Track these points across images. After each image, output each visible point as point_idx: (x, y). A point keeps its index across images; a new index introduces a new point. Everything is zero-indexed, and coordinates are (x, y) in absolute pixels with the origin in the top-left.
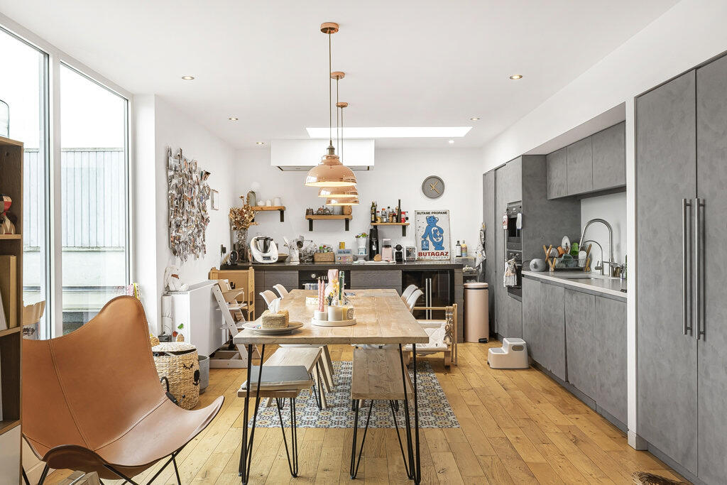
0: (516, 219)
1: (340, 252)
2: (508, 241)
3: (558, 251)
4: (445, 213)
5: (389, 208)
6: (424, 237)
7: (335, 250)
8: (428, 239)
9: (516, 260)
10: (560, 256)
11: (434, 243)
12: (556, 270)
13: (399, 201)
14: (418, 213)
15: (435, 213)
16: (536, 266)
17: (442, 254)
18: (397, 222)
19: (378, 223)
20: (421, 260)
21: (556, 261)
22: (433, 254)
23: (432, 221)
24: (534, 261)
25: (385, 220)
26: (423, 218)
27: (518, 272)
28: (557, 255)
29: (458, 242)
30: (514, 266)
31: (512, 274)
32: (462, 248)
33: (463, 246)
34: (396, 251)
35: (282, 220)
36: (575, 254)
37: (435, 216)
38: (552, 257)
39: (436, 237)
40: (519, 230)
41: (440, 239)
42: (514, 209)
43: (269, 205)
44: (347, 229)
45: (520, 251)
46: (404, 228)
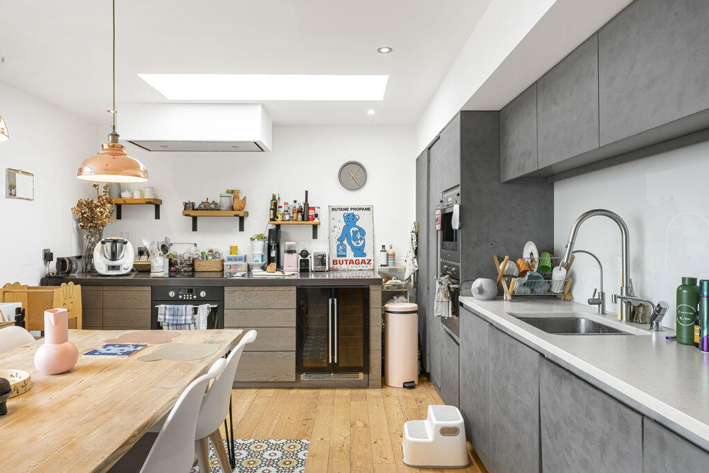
0: (451, 214)
1: (230, 259)
2: (442, 247)
3: (518, 266)
4: (368, 209)
5: (295, 202)
6: (340, 240)
7: (225, 257)
8: (345, 242)
9: (451, 277)
10: (522, 274)
11: (353, 248)
12: (516, 297)
13: (307, 192)
14: (333, 209)
15: (354, 209)
16: (481, 291)
17: (363, 262)
18: (303, 220)
19: (279, 221)
20: (336, 270)
21: (515, 283)
22: (351, 262)
23: (351, 219)
24: (479, 282)
25: (287, 217)
26: (340, 216)
27: (454, 296)
28: (516, 273)
29: (384, 246)
30: (449, 288)
31: (445, 300)
32: (388, 255)
33: (390, 252)
34: (300, 258)
35: (157, 217)
36: (546, 273)
37: (356, 213)
38: (509, 277)
39: (355, 239)
40: (456, 231)
41: (361, 243)
42: (450, 199)
43: (137, 196)
44: (242, 229)
45: (457, 264)
46: (315, 227)
